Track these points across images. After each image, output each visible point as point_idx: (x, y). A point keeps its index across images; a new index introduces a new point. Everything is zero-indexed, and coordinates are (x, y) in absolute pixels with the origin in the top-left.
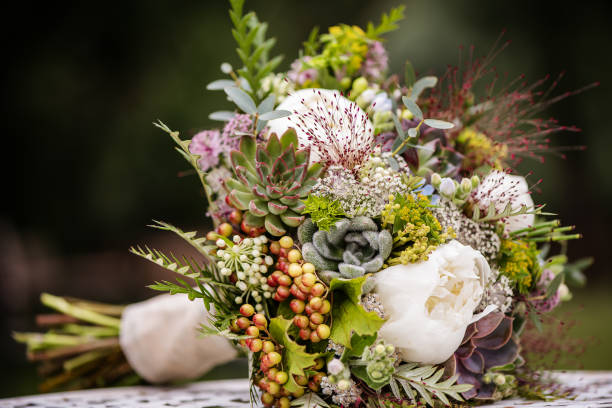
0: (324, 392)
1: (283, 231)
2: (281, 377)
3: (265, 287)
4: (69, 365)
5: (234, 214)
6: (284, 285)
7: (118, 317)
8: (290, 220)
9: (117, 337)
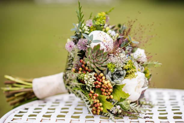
0: (110, 111)
1: (100, 72)
2: (102, 109)
3: (93, 84)
4: (16, 95)
5: (83, 65)
6: (99, 85)
7: (31, 82)
8: (102, 68)
9: (32, 88)
